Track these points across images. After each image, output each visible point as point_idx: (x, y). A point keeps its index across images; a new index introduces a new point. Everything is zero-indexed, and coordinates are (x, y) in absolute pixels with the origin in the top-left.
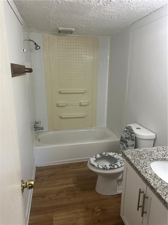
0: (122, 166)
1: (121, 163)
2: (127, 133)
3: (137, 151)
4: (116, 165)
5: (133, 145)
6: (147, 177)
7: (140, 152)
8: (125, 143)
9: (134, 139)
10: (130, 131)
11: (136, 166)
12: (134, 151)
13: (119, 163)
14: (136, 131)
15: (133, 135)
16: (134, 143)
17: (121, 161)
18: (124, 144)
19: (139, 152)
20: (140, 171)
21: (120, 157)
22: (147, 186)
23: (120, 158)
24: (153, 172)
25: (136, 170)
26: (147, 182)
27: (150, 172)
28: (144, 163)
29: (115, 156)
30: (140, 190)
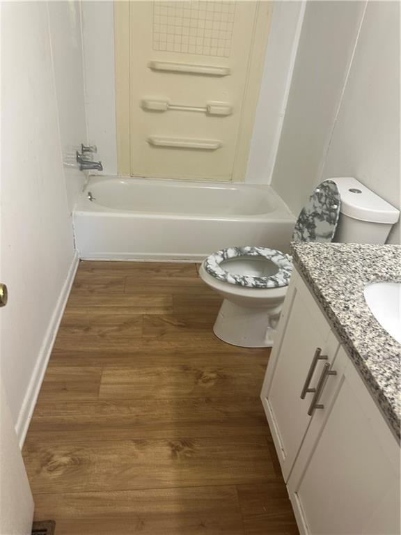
0: (287, 285)
1: (286, 277)
2: (320, 202)
3: (335, 250)
4: (272, 279)
5: (329, 236)
6: (344, 322)
7: (342, 253)
8: (308, 227)
9: (335, 220)
10: (329, 194)
11: (320, 287)
12: (327, 248)
13: (283, 275)
14: (345, 197)
15: (335, 206)
16: (333, 228)
17: (287, 272)
18: (306, 230)
19: (340, 252)
20: (330, 303)
21: (288, 263)
22: (341, 343)
23: (286, 265)
24: (366, 310)
25: (319, 297)
26: (343, 334)
27: (358, 311)
28: (346, 284)
29: (275, 259)
30: (319, 351)
